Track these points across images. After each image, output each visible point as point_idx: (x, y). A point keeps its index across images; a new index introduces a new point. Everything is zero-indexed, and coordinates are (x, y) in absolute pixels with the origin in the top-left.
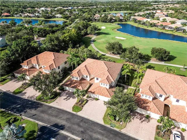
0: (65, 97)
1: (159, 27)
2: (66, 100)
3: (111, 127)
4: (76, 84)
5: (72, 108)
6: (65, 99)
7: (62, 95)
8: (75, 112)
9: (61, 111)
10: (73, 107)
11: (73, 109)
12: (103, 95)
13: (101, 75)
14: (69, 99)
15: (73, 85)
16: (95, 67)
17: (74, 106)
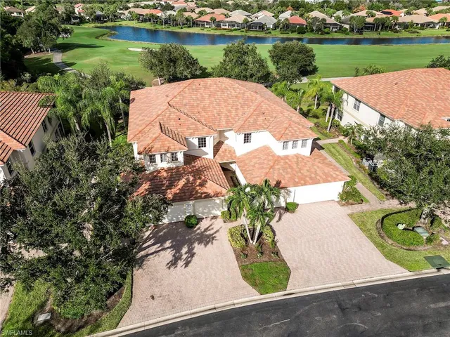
0: (168, 255)
1: (206, 26)
2: (181, 263)
3: (439, 269)
4: (182, 183)
5: (245, 283)
6: (173, 263)
7: (143, 253)
8: (275, 289)
9: (217, 324)
10: (245, 277)
11: (254, 285)
12: (315, 181)
13: (256, 121)
14: (191, 254)
15: (175, 190)
16: (207, 102)
17: (243, 269)
